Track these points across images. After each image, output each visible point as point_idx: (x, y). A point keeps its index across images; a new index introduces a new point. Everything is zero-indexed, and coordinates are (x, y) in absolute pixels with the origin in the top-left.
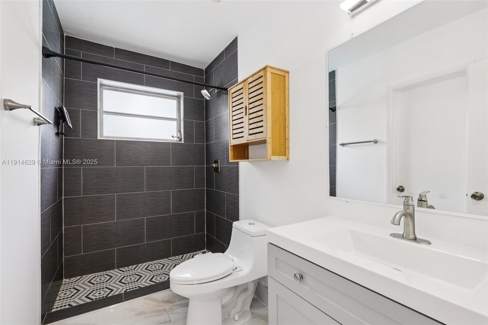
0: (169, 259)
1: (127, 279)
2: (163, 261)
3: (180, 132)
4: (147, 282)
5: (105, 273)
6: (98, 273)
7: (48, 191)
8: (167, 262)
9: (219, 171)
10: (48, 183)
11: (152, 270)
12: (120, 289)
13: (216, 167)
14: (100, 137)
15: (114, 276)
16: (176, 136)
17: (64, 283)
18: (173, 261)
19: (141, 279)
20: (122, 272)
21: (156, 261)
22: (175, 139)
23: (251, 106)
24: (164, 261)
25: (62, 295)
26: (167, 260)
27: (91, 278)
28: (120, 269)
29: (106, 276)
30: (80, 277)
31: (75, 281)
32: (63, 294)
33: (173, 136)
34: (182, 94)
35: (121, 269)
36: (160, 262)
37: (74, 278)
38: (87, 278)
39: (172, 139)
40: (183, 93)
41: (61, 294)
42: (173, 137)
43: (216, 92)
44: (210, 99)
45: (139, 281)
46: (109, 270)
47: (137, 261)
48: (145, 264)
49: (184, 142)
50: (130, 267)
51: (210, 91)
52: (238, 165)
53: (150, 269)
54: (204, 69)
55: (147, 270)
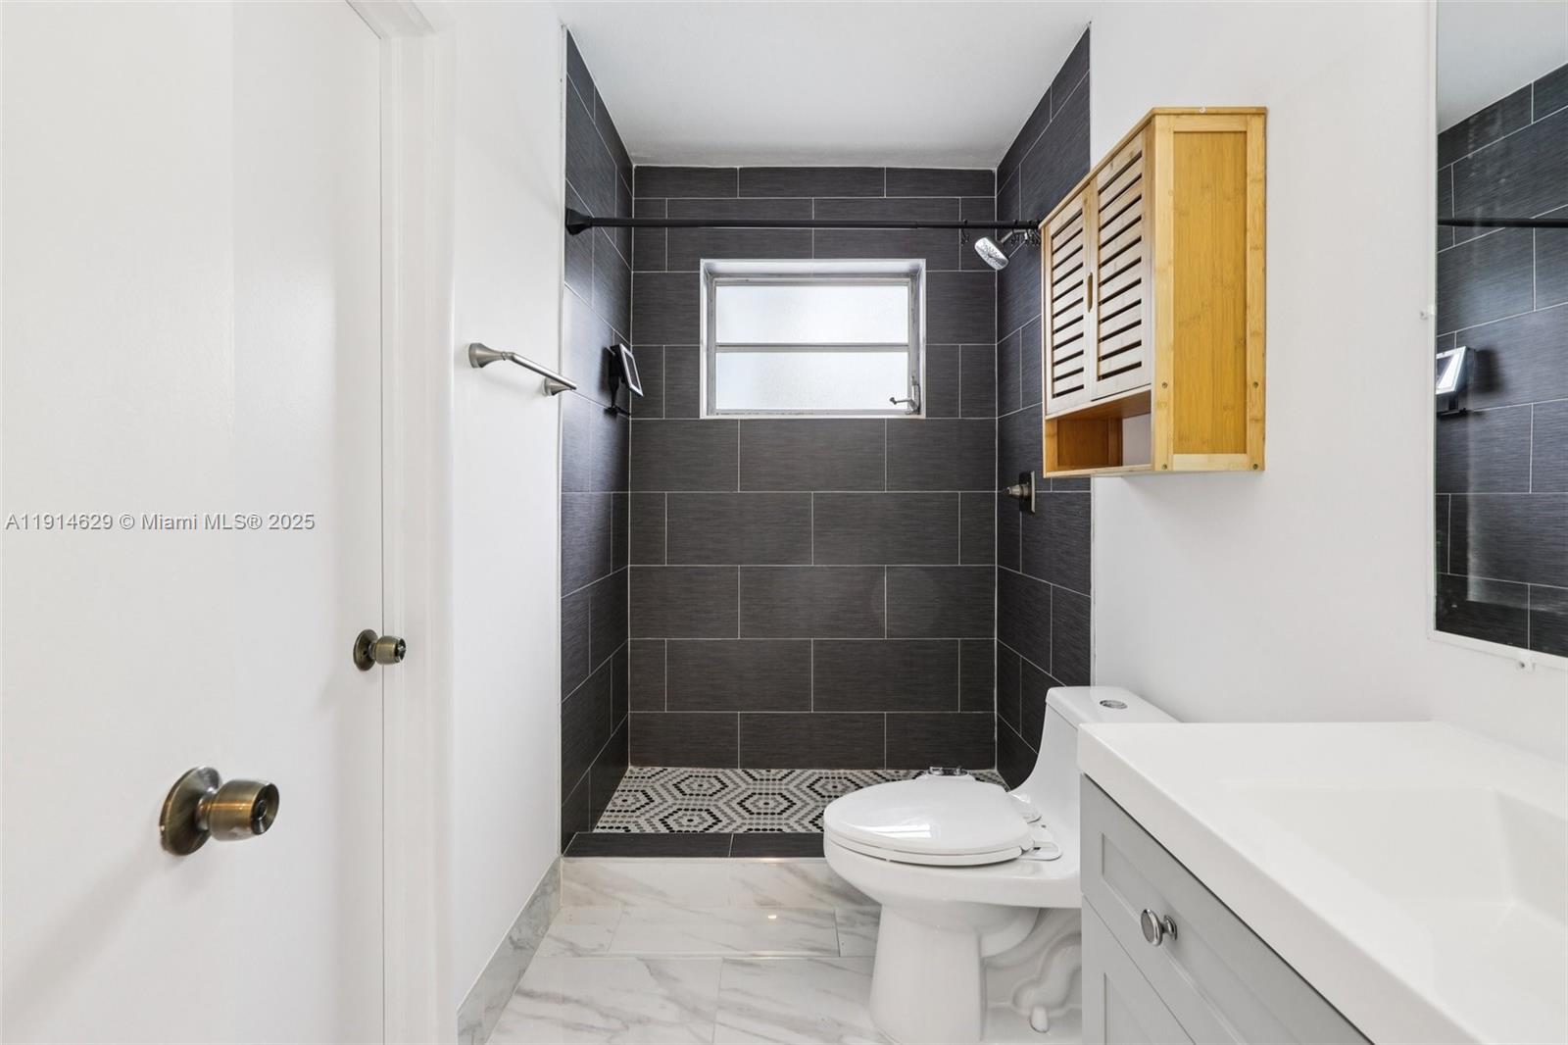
0: (876, 774)
1: (757, 801)
2: (859, 775)
3: (916, 384)
4: (802, 822)
5: (713, 771)
6: (698, 769)
7: (584, 547)
9: (1033, 509)
10: (585, 528)
11: (824, 793)
12: (735, 823)
13: (1022, 496)
14: (707, 414)
15: (731, 786)
16: (906, 397)
17: (628, 774)
19: (792, 810)
20: (750, 781)
21: (842, 771)
22: (904, 406)
23: (1107, 272)
24: (863, 777)
25: (619, 802)
26: (872, 775)
27: (683, 777)
28: (748, 770)
29: (713, 780)
30: (661, 769)
31: (649, 774)
32: (621, 799)
33: (892, 400)
34: (922, 263)
35: (751, 771)
36: (850, 777)
37: (649, 768)
38: (674, 775)
39: (892, 406)
40: (925, 260)
41: (617, 799)
42: (895, 403)
43: (1026, 238)
44: (1002, 267)
45: (785, 815)
46: (724, 768)
47: (792, 762)
48: (810, 772)
49: (928, 416)
50: (773, 771)
51: (1002, 241)
52: (1089, 488)
53: (820, 791)
54: (995, 170)
55: (813, 789)
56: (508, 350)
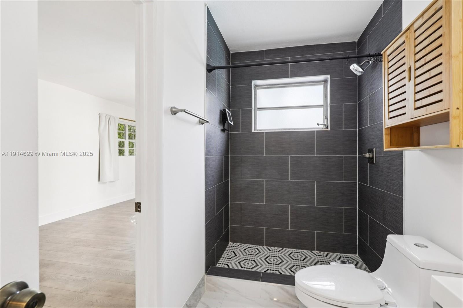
0: (312, 252)
1: (270, 259)
2: (306, 252)
3: (326, 118)
4: (286, 269)
5: (256, 246)
6: (251, 245)
7: (213, 174)
8: (310, 255)
9: (374, 162)
10: (214, 168)
11: (294, 258)
13: (369, 158)
14: (254, 131)
15: (262, 252)
16: (322, 123)
17: (229, 245)
18: (316, 256)
19: (283, 263)
20: (268, 251)
21: (300, 250)
22: (322, 126)
24: (308, 253)
25: (226, 255)
26: (311, 253)
27: (246, 248)
28: (268, 247)
29: (256, 249)
30: (240, 244)
31: (236, 246)
32: (227, 253)
33: (318, 124)
34: (328, 77)
35: (269, 247)
36: (303, 253)
37: (236, 243)
38: (244, 246)
39: (318, 126)
40: (330, 75)
41: (225, 254)
42: (319, 125)
43: (371, 63)
44: (361, 74)
45: (280, 265)
46: (260, 246)
47: (283, 245)
48: (289, 249)
49: (331, 129)
50: (276, 248)
51: (361, 65)
52: (402, 155)
53: (293, 257)
54: (357, 41)
55: (290, 256)
56: (183, 108)
